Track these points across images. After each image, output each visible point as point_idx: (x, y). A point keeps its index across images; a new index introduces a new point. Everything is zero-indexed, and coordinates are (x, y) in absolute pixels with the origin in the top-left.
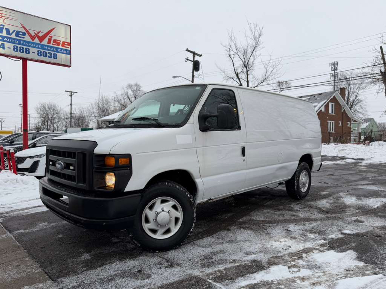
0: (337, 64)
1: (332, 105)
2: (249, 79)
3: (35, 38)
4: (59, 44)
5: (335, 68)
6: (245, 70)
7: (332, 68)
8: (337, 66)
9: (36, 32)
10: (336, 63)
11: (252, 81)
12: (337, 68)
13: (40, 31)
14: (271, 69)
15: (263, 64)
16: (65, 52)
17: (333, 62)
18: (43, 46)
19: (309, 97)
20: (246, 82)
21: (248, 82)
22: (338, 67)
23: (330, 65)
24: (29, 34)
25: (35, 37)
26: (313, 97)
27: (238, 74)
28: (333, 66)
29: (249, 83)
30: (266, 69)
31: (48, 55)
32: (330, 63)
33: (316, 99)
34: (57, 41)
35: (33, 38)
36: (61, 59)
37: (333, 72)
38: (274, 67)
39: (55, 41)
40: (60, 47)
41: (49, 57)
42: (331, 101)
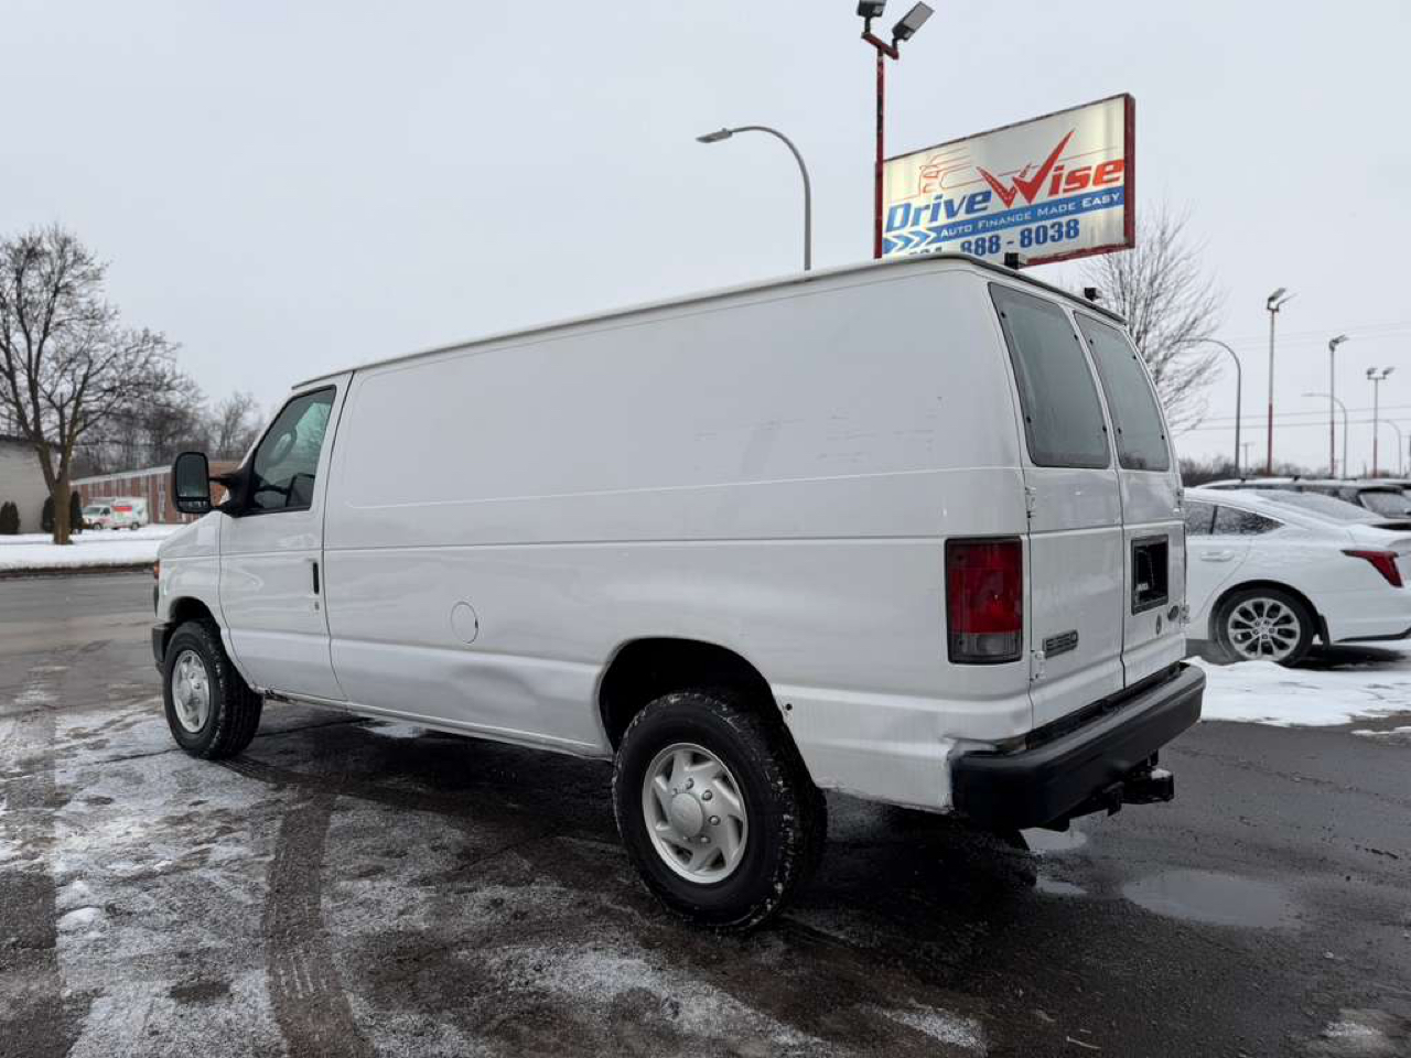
3: (1013, 196)
4: (1084, 181)
9: (1017, 176)
13: (1028, 166)
16: (1106, 199)
18: (1033, 212)
24: (1000, 190)
25: (1016, 192)
31: (1051, 232)
34: (1078, 174)
35: (1007, 197)
36: (1092, 230)
39: (1072, 178)
40: (1091, 188)
41: (1053, 238)
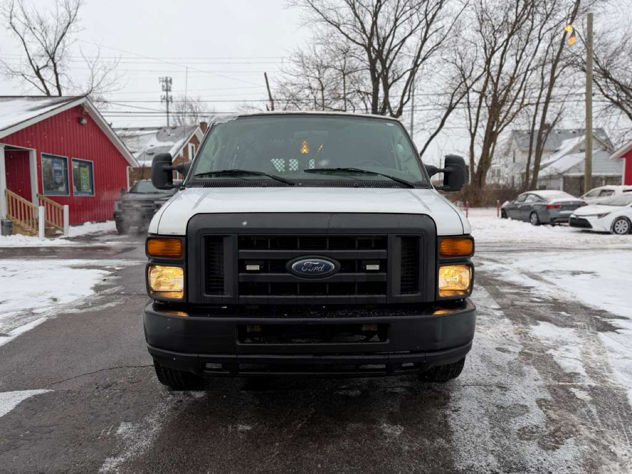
0: (171, 81)
1: (192, 147)
2: (60, 83)
5: (167, 87)
6: (51, 64)
7: (163, 86)
8: (170, 84)
10: (169, 79)
11: (68, 89)
12: (170, 87)
14: (102, 72)
15: (87, 61)
17: (165, 77)
19: (156, 131)
20: (56, 88)
21: (58, 87)
22: (172, 87)
23: (160, 81)
26: (162, 131)
27: (38, 70)
28: (164, 84)
29: (62, 91)
30: (92, 70)
32: (160, 78)
33: (169, 135)
37: (165, 93)
38: (107, 70)
42: (190, 142)
